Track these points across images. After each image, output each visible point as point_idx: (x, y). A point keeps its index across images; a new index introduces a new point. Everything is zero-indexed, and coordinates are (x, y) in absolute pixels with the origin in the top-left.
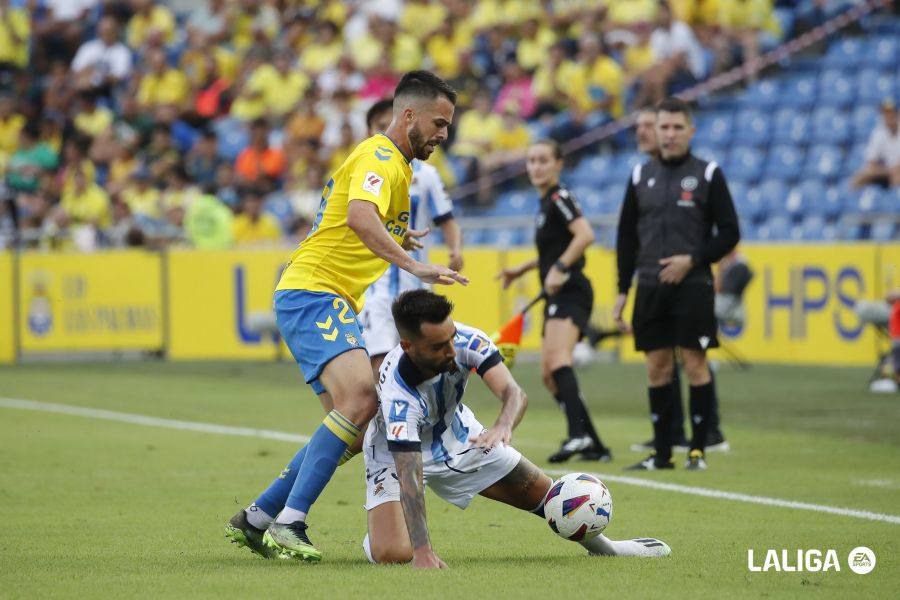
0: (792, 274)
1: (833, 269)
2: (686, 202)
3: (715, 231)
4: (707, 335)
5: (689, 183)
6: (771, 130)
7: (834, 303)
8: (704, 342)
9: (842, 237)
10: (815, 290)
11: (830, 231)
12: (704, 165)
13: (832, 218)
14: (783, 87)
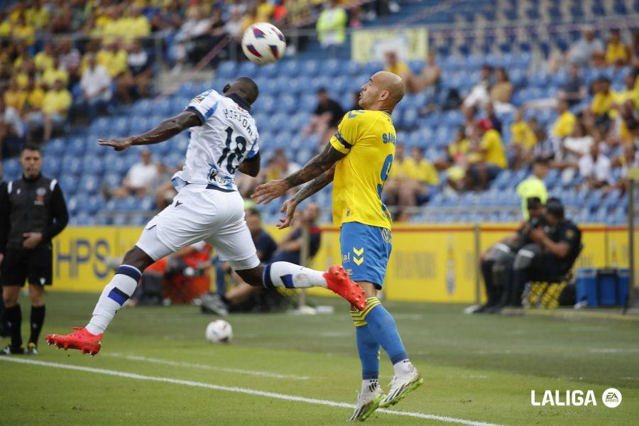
0: (71, 243)
1: (93, 241)
2: (39, 202)
3: (54, 221)
4: (44, 277)
5: (41, 192)
6: (60, 165)
7: (93, 259)
8: (43, 281)
9: (98, 223)
10: (83, 251)
11: (92, 220)
12: (49, 182)
13: (93, 213)
14: (67, 143)
